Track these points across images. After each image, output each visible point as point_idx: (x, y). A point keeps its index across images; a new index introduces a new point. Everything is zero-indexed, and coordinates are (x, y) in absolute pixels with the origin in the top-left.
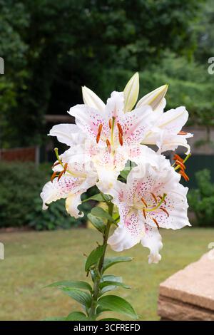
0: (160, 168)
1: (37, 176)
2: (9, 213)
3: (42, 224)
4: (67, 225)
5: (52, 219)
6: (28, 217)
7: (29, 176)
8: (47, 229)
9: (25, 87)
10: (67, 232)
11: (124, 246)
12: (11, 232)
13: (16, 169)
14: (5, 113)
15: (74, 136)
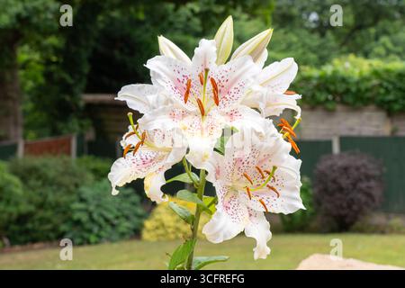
0: (266, 134)
1: (73, 174)
2: (37, 224)
3: (82, 237)
4: (115, 237)
5: (96, 229)
6: (63, 228)
7: (64, 174)
8: (89, 243)
9: (54, 59)
10: (115, 245)
11: (225, 236)
12: (40, 249)
13: (45, 165)
14: (29, 93)
15: (151, 98)
